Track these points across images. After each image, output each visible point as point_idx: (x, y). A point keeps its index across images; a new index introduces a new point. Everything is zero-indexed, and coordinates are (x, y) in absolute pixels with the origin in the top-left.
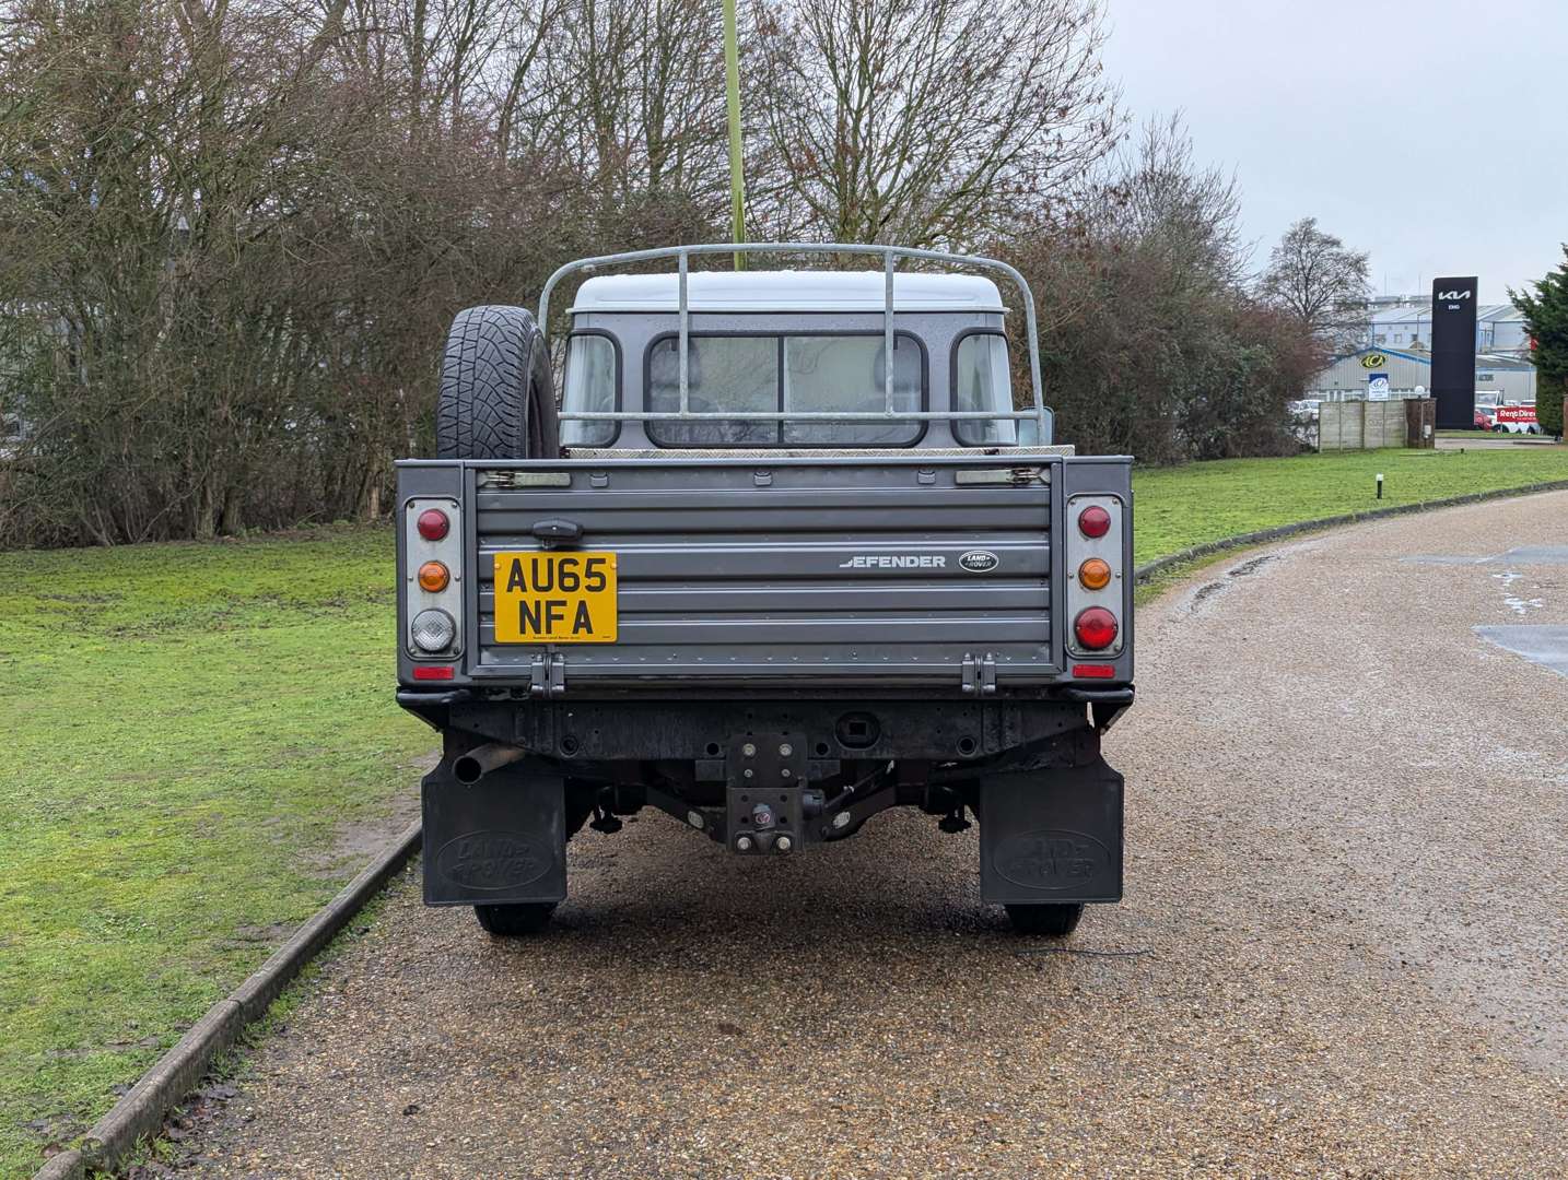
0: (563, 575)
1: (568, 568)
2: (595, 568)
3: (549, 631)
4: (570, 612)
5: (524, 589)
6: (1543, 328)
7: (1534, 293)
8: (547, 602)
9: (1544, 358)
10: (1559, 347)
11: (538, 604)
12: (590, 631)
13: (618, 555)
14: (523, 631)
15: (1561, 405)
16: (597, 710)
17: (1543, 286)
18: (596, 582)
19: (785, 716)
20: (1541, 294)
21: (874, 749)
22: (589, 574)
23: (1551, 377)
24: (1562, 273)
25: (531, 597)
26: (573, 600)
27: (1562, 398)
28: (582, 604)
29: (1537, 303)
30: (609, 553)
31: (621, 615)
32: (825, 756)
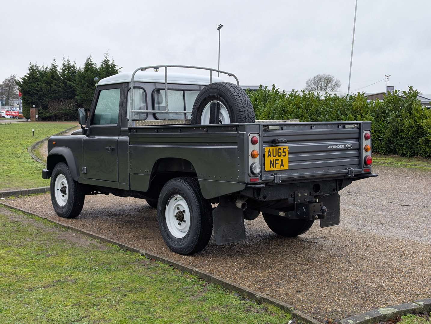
0: (279, 152)
1: (279, 151)
2: (285, 150)
3: (276, 167)
4: (279, 162)
5: (271, 157)
6: (24, 90)
7: (21, 80)
8: (275, 160)
9: (25, 98)
10: (28, 95)
11: (274, 160)
12: (283, 167)
13: (289, 147)
14: (271, 168)
15: (30, 111)
16: (270, 188)
17: (23, 79)
18: (284, 154)
19: (304, 186)
20: (23, 81)
21: (319, 193)
22: (283, 152)
23: (27, 103)
24: (29, 76)
25: (272, 158)
26: (280, 158)
27: (30, 109)
28: (282, 160)
29: (22, 83)
30: (286, 147)
31: (290, 162)
32: (311, 195)
